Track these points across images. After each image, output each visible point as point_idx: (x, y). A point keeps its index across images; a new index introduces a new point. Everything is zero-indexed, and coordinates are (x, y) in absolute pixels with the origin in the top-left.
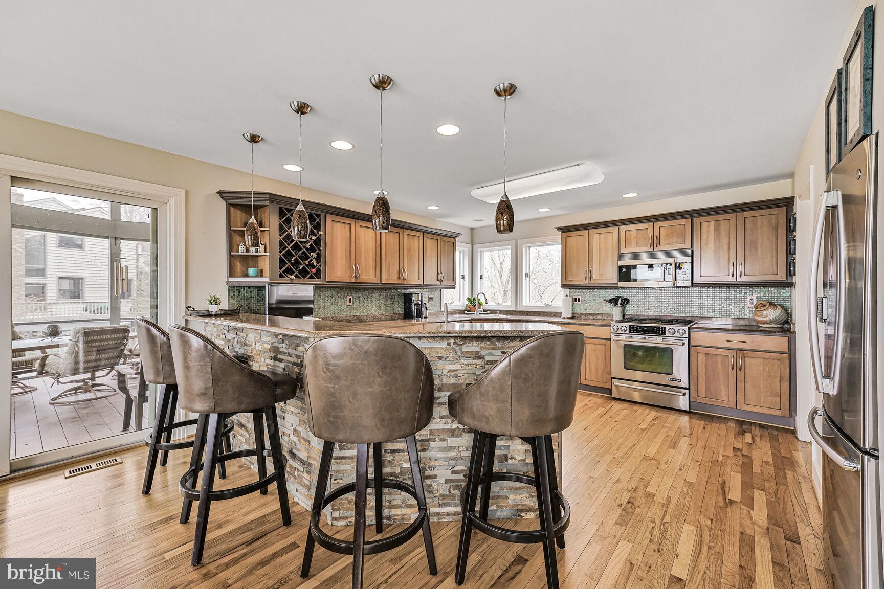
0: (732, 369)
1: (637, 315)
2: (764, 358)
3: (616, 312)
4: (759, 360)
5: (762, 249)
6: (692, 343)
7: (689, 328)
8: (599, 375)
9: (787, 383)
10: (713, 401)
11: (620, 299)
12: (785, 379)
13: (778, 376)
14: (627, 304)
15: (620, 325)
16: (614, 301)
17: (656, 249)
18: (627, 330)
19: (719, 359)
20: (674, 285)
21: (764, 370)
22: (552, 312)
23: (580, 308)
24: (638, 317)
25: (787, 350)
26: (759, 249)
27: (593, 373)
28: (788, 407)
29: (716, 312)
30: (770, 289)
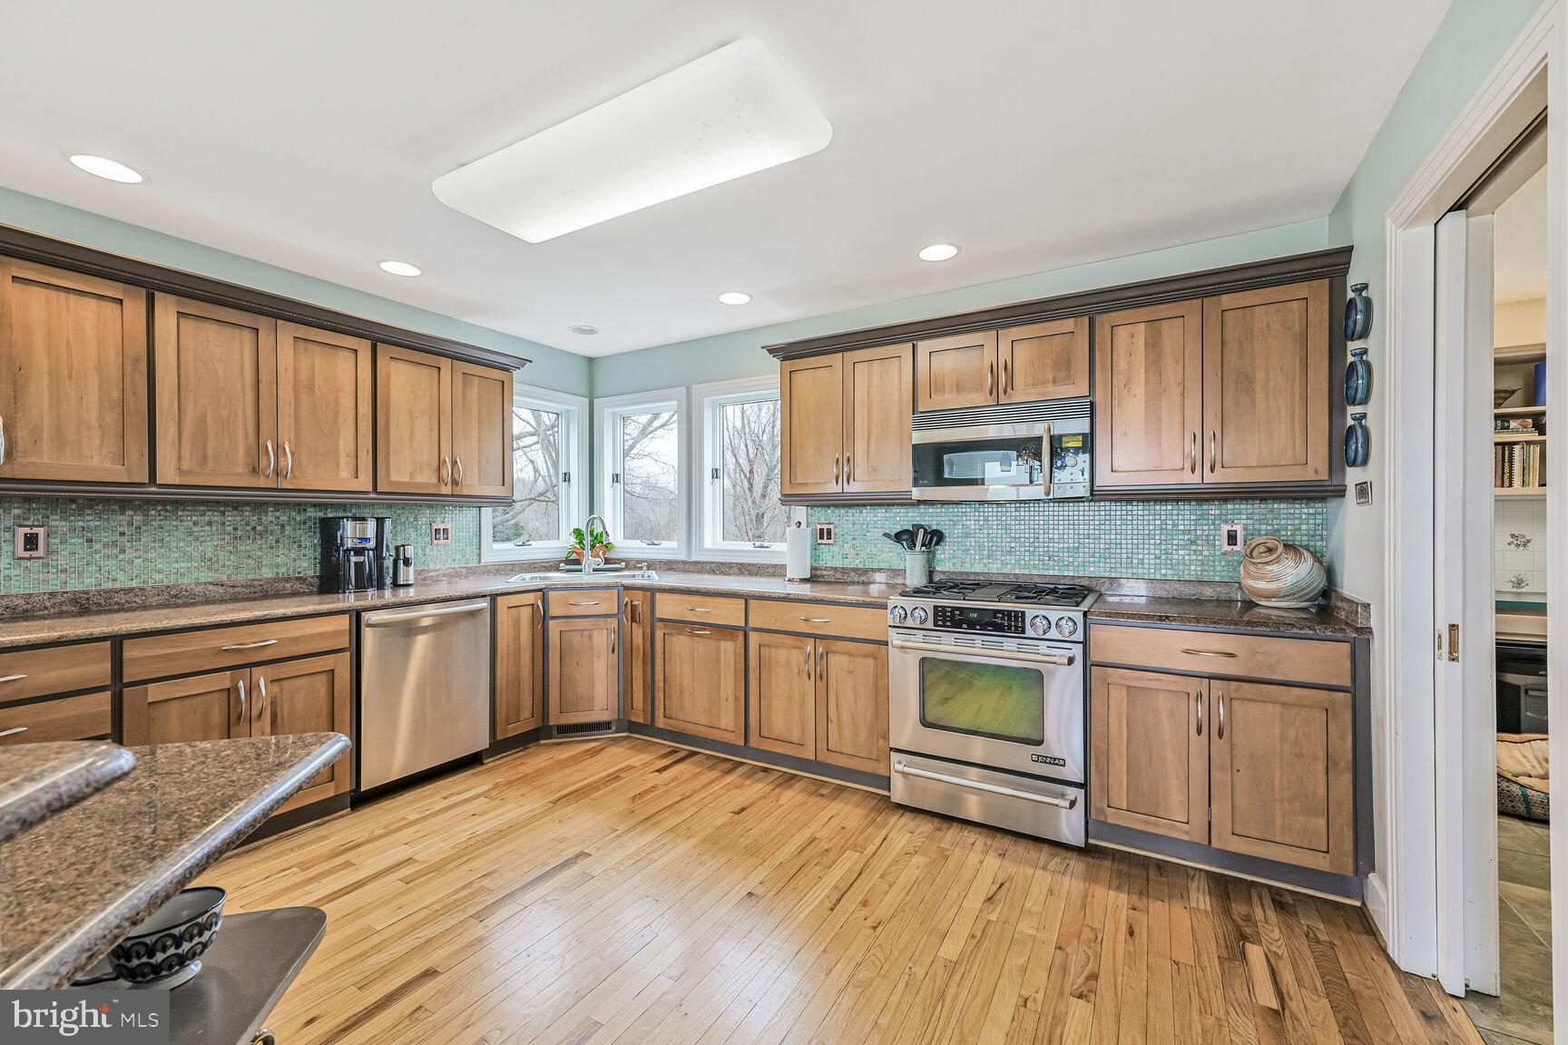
0: (1199, 732)
1: (961, 573)
2: (1283, 704)
3: (913, 566)
4: (1269, 707)
5: (1267, 396)
6: (1094, 657)
7: (1085, 614)
8: (862, 737)
9: (1348, 777)
10: (1147, 823)
11: (921, 531)
12: (1342, 765)
13: (1322, 754)
14: (937, 544)
15: (909, 603)
16: (905, 537)
17: (1003, 400)
18: (926, 619)
19: (1163, 702)
20: (1048, 494)
21: (1283, 738)
22: (768, 566)
23: (832, 557)
24: (965, 577)
25: (1347, 683)
26: (1260, 398)
27: (847, 732)
28: (1348, 846)
29: (1147, 566)
30: (1276, 506)
